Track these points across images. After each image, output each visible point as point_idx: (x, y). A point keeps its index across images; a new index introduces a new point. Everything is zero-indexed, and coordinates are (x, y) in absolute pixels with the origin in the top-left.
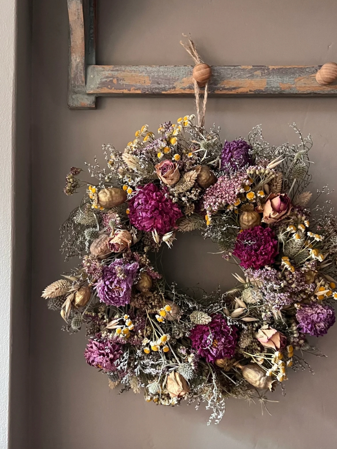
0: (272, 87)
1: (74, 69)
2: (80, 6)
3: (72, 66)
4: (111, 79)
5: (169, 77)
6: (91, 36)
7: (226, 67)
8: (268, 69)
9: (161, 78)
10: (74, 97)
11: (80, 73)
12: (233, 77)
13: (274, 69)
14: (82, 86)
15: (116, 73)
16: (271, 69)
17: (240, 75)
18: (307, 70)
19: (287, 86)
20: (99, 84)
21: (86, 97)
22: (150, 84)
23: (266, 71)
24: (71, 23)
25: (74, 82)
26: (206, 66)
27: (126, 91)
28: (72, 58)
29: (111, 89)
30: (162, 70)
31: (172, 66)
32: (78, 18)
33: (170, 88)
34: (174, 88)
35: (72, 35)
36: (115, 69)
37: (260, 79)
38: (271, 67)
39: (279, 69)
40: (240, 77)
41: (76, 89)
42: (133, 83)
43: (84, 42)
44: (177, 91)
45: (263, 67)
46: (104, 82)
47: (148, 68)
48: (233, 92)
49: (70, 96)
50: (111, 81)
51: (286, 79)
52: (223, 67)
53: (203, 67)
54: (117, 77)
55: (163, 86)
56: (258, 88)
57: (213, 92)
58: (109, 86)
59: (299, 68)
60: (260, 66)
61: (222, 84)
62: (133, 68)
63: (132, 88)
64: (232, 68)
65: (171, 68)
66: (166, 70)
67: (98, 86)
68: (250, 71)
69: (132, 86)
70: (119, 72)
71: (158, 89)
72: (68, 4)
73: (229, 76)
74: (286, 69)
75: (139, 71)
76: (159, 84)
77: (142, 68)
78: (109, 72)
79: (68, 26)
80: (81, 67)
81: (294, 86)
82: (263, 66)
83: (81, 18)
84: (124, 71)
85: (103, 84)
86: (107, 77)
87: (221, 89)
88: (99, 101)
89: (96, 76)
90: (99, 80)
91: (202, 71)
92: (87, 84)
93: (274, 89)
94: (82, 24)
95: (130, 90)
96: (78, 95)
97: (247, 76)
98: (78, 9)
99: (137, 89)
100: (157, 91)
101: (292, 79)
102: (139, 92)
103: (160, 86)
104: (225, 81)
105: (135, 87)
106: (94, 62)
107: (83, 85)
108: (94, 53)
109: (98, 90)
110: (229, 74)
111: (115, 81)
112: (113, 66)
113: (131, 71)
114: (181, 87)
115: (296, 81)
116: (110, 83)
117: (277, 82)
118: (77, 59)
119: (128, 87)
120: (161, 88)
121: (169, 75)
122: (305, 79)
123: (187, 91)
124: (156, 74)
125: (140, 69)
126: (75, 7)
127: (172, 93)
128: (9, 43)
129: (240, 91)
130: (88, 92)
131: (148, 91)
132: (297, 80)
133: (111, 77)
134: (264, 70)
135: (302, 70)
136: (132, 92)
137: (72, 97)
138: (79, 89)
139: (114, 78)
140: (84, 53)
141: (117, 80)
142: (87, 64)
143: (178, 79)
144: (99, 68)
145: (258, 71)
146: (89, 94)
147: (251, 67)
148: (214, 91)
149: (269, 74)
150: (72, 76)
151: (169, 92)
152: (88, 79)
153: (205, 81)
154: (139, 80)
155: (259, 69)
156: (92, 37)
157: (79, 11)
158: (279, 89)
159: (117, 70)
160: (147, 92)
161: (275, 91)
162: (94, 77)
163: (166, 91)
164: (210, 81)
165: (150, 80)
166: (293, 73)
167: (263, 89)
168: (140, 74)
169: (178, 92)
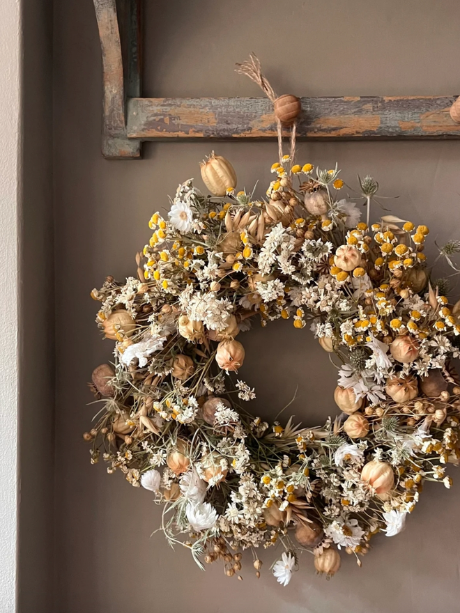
0: (389, 127)
1: (109, 104)
2: (114, 16)
3: (107, 99)
4: (162, 117)
5: (242, 113)
6: (134, 56)
7: (322, 99)
8: (383, 101)
9: (232, 116)
10: (110, 142)
11: (118, 109)
12: (333, 113)
13: (390, 100)
14: (120, 127)
15: (168, 109)
16: (386, 101)
17: (343, 110)
18: (438, 102)
19: (410, 125)
20: (145, 125)
21: (127, 142)
22: (215, 124)
23: (380, 104)
24: (102, 40)
25: (110, 122)
26: (294, 99)
27: (182, 134)
28: (106, 88)
29: (162, 131)
30: (233, 104)
31: (248, 99)
32: (112, 33)
33: (245, 130)
34: (250, 129)
35: (105, 55)
36: (167, 103)
37: (371, 116)
38: (386, 99)
39: (398, 101)
40: (342, 113)
41: (113, 132)
42: (192, 123)
43: (121, 65)
44: (254, 133)
45: (375, 99)
46: (151, 121)
47: (213, 102)
48: (333, 134)
49: (105, 142)
50: (162, 120)
51: (408, 115)
52: (319, 99)
53: (288, 100)
54: (170, 115)
55: (234, 126)
56: (369, 129)
57: (305, 134)
58: (159, 128)
59: (426, 99)
60: (371, 97)
61: (318, 123)
62: (192, 102)
63: (191, 130)
64: (332, 100)
65: (246, 101)
66: (239, 103)
67: (143, 127)
68: (357, 104)
69: (192, 126)
70: (173, 107)
71: (227, 130)
72: (97, 14)
73: (327, 111)
74: (407, 100)
75: (201, 105)
76: (229, 124)
77: (205, 101)
78: (159, 108)
79: (99, 43)
80: (119, 101)
81: (418, 125)
82: (374, 97)
83: (116, 33)
84: (179, 106)
85: (150, 125)
86: (156, 115)
87: (316, 130)
88: (146, 147)
89: (140, 114)
90: (145, 119)
91: (287, 105)
92: (128, 124)
93: (390, 130)
94: (117, 41)
95: (188, 134)
96: (116, 139)
97: (353, 111)
98: (111, 21)
99: (198, 132)
100: (226, 133)
101: (418, 115)
102: (201, 135)
103: (230, 127)
104: (322, 119)
105: (195, 128)
106: (138, 94)
107: (121, 125)
108: (138, 80)
109: (143, 133)
110: (328, 109)
111: (167, 120)
112: (163, 99)
113: (189, 106)
114: (259, 128)
115: (422, 118)
116: (160, 123)
117: (396, 120)
118: (113, 89)
119: (185, 128)
120: (231, 130)
121: (243, 111)
122: (435, 115)
123: (268, 134)
124: (224, 110)
125: (202, 103)
126: (106, 17)
127: (247, 136)
128: (11, 71)
129: (342, 132)
130: (129, 136)
131: (213, 134)
132: (424, 116)
133: (160, 115)
134: (376, 102)
135: (430, 103)
136: (191, 135)
137: (107, 143)
138: (117, 132)
139: (165, 115)
140: (122, 81)
141: (170, 118)
142: (127, 96)
143: (255, 116)
144: (145, 101)
145: (368, 105)
146: (131, 139)
147: (359, 99)
148: (306, 132)
149: (384, 108)
150: (107, 113)
151: (242, 135)
152: (129, 118)
153: (292, 120)
154: (200, 119)
155: (369, 102)
156: (135, 58)
157: (112, 23)
158: (397, 129)
159: (170, 105)
160: (212, 136)
161: (393, 133)
162: (137, 114)
163: (237, 133)
164: (300, 118)
165: (216, 119)
166: (418, 107)
167: (375, 130)
168: (201, 110)
169: (254, 136)
